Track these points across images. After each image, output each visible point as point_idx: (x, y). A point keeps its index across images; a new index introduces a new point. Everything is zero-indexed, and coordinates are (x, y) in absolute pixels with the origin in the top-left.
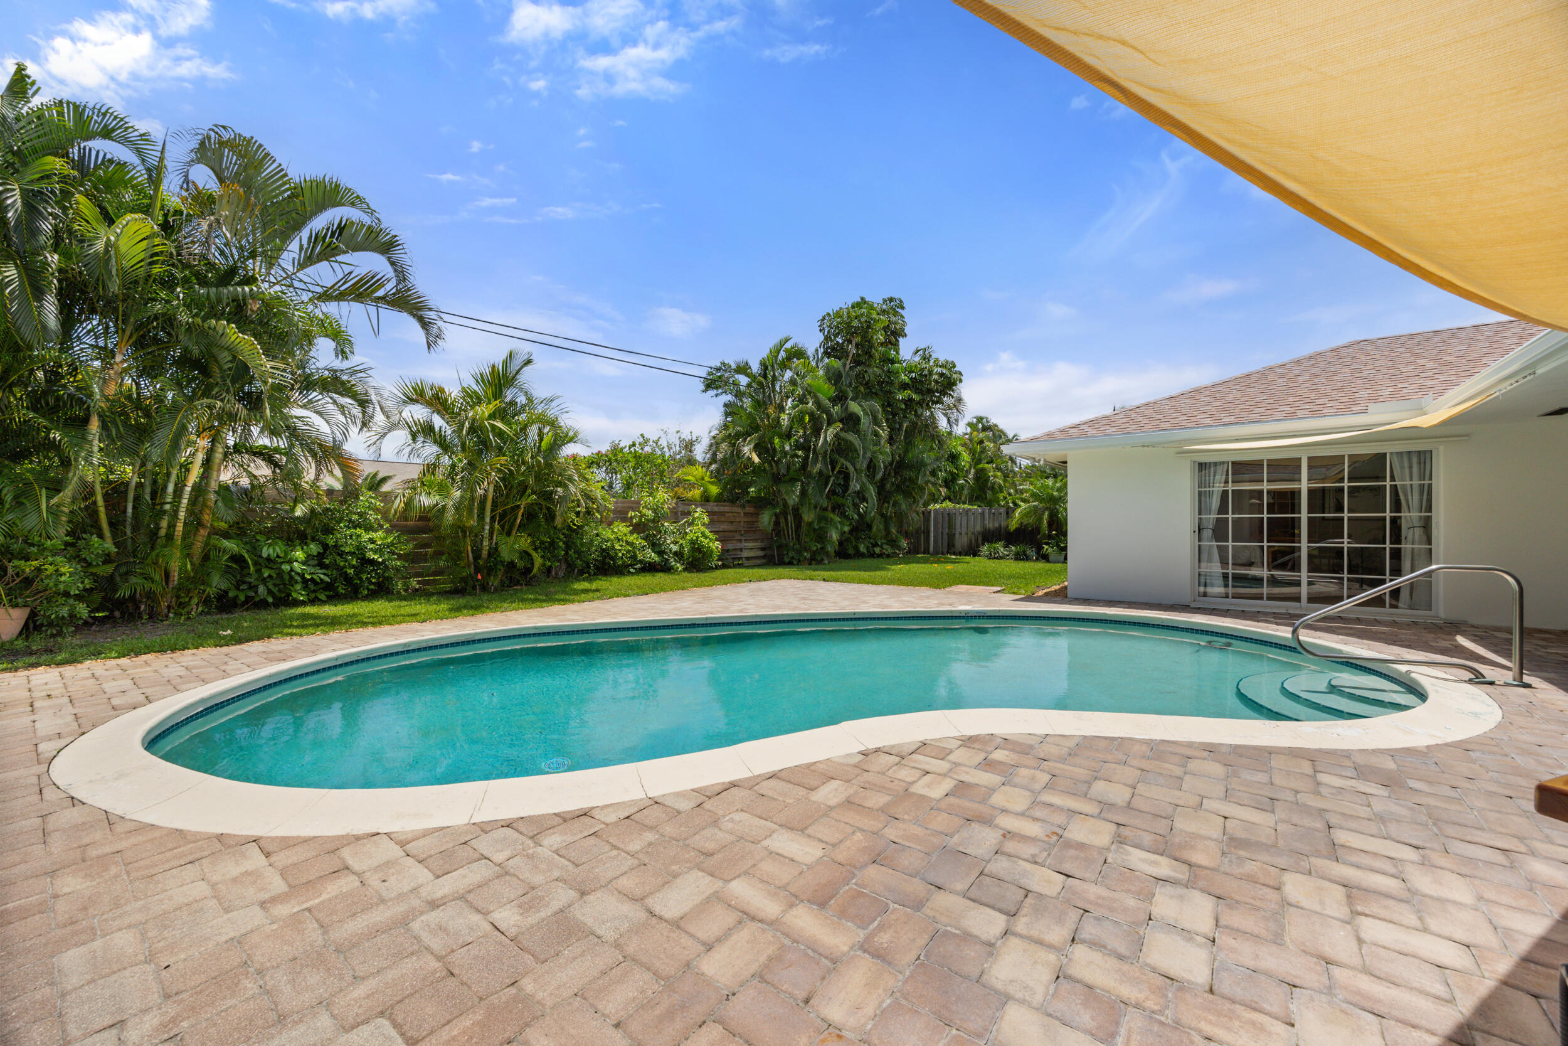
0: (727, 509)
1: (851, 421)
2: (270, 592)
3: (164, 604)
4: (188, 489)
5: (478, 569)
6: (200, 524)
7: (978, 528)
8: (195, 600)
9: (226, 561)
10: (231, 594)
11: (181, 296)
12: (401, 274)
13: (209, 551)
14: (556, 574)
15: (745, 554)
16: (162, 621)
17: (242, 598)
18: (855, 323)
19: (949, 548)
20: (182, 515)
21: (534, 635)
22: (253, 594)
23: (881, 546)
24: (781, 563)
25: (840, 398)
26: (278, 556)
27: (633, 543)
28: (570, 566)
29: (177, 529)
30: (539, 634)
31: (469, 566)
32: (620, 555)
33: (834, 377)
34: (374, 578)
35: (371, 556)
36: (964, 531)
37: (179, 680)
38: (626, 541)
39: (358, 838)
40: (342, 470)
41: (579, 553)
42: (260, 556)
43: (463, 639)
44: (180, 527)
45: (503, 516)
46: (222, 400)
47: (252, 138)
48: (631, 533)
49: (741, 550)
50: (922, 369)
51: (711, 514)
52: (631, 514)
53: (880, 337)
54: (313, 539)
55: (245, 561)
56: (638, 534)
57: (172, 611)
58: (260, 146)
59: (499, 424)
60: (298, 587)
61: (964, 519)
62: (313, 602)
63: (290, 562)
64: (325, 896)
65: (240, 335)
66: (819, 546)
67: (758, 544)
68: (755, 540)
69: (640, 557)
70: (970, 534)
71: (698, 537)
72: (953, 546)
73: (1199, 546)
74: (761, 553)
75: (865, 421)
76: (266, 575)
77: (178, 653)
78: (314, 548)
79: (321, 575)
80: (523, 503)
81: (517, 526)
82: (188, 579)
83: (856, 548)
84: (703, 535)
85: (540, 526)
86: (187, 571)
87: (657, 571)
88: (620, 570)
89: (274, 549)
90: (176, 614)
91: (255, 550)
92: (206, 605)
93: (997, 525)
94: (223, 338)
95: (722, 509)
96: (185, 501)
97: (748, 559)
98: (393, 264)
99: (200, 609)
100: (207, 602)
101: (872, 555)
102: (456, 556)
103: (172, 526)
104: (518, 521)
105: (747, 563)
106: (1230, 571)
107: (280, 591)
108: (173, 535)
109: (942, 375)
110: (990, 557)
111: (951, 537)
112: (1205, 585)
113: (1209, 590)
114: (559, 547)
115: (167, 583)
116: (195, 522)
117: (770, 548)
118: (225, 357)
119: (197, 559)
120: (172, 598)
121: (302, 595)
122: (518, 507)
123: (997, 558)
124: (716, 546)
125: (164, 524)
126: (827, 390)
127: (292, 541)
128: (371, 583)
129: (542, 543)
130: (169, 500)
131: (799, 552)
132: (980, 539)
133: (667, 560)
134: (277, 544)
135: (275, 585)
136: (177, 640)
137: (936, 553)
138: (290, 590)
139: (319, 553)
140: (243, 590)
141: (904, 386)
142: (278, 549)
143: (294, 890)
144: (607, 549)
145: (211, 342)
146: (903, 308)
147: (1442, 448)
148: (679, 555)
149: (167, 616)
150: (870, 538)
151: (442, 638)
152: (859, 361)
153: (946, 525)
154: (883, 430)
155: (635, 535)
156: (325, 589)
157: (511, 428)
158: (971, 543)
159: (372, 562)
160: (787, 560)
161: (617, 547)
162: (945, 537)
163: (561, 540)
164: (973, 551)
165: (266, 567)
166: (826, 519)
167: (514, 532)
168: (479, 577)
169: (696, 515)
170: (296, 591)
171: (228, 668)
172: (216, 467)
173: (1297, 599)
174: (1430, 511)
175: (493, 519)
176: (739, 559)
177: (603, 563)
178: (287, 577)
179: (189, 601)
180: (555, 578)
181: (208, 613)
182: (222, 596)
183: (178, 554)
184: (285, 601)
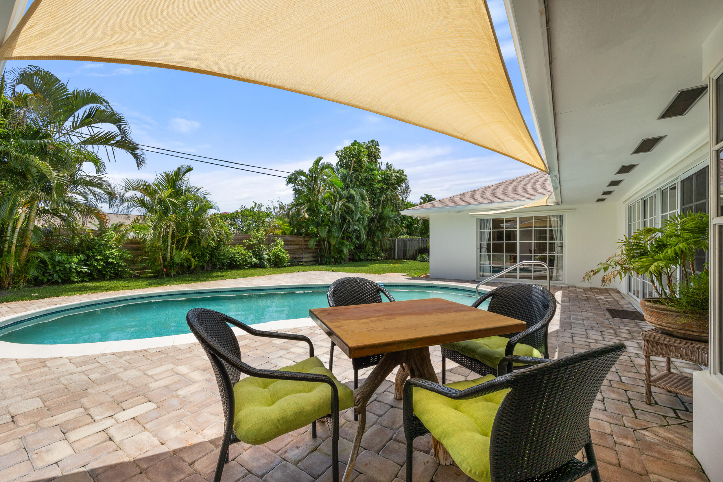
0: (295, 238)
1: (350, 198)
2: (59, 277)
3: (6, 283)
4: (18, 230)
5: (165, 267)
6: (25, 246)
7: (417, 247)
8: (22, 281)
9: (37, 263)
10: (40, 278)
11: (13, 143)
12: (123, 133)
13: (29, 258)
14: (207, 269)
15: (304, 260)
16: (5, 290)
17: (45, 280)
18: (353, 153)
19: (404, 257)
20: (15, 242)
21: (178, 294)
22: (51, 278)
23: (371, 256)
24: (322, 264)
25: (347, 187)
26: (64, 261)
27: (245, 255)
28: (214, 265)
29: (12, 248)
30: (181, 294)
31: (161, 265)
32: (238, 260)
33: (344, 178)
34: (113, 271)
35: (111, 260)
36: (410, 249)
37: (5, 312)
38: (242, 254)
39: (54, 358)
40: (98, 220)
41: (218, 259)
42: (55, 261)
43: (143, 296)
44: (14, 247)
45: (178, 242)
46: (33, 190)
47: (48, 71)
48: (245, 250)
49: (302, 258)
50: (388, 174)
51: (285, 241)
52: (245, 241)
53: (366, 159)
54: (83, 253)
55: (47, 263)
56: (249, 250)
57: (11, 286)
58: (52, 75)
59: (173, 200)
60: (74, 275)
61: (411, 243)
62: (82, 281)
63: (70, 263)
64: (34, 373)
65: (40, 162)
66: (339, 256)
67: (312, 255)
68: (310, 253)
69: (248, 260)
70: (413, 250)
71: (277, 252)
72: (406, 255)
73: (480, 255)
74: (313, 259)
75: (357, 198)
76: (57, 269)
77: (9, 303)
78: (82, 257)
79: (85, 269)
80: (187, 236)
81: (185, 247)
82: (18, 271)
83: (359, 257)
84: (280, 251)
85: (196, 246)
86: (18, 268)
87: (258, 267)
88: (239, 267)
89: (62, 257)
90: (12, 287)
91: (52, 258)
92: (28, 283)
93: (425, 246)
94: (33, 162)
95: (293, 239)
96: (16, 235)
97: (306, 262)
98: (119, 129)
99: (25, 285)
100: (29, 282)
101: (367, 260)
102: (154, 261)
103: (10, 247)
104: (185, 244)
105: (305, 263)
106: (492, 266)
107: (65, 276)
108: (11, 251)
109: (396, 176)
110: (421, 261)
111: (405, 251)
112: (483, 272)
113: (485, 274)
114: (207, 256)
115: (8, 272)
116: (21, 245)
117: (317, 257)
118: (34, 170)
119: (23, 262)
120: (10, 280)
121: (76, 278)
122: (186, 237)
123: (424, 261)
124: (287, 256)
125: (6, 246)
126: (340, 184)
127: (72, 253)
128: (111, 273)
129: (197, 254)
130: (9, 235)
131: (329, 259)
132: (418, 252)
133: (263, 262)
134: (63, 255)
135: (62, 274)
136: (10, 297)
137: (398, 259)
138: (70, 276)
139: (85, 259)
140: (46, 276)
141: (380, 182)
142: (63, 257)
143: (23, 371)
144: (231, 257)
145: (27, 165)
146: (378, 145)
147: (566, 214)
148: (269, 260)
149: (8, 288)
150: (366, 252)
151: (133, 296)
152: (356, 170)
153: (403, 246)
154: (367, 202)
155: (247, 251)
156: (88, 276)
157: (179, 201)
158: (413, 254)
159: (112, 263)
160: (324, 262)
161: (237, 256)
162: (402, 252)
163: (208, 253)
164: (413, 258)
165: (58, 265)
166: (343, 244)
167: (183, 249)
168: (165, 270)
169: (278, 241)
170: (73, 277)
171: (28, 308)
172: (32, 220)
173: (516, 277)
174: (563, 240)
175: (172, 243)
176: (302, 262)
177: (231, 264)
178: (68, 270)
179: (19, 281)
180: (205, 271)
181: (29, 287)
182: (36, 279)
183: (13, 260)
184: (67, 281)
